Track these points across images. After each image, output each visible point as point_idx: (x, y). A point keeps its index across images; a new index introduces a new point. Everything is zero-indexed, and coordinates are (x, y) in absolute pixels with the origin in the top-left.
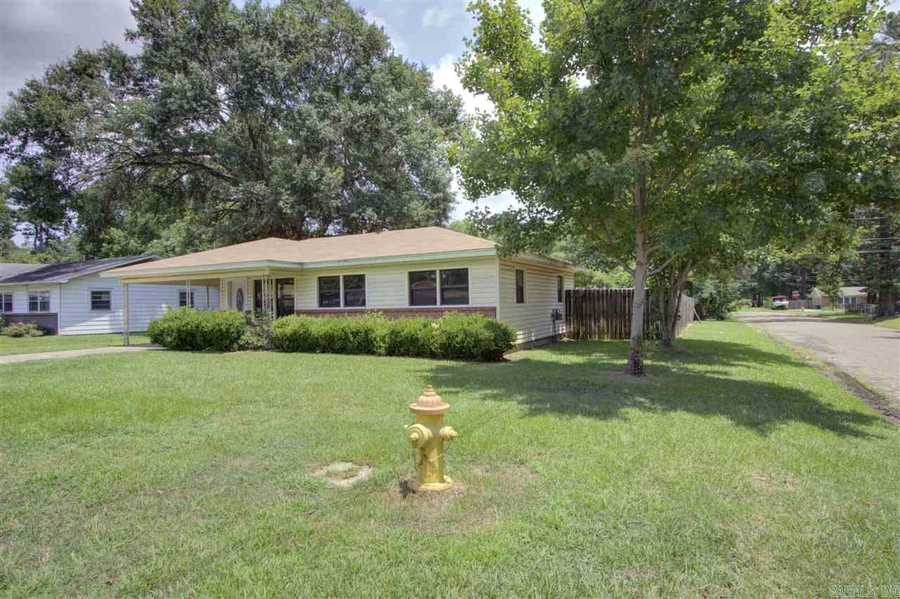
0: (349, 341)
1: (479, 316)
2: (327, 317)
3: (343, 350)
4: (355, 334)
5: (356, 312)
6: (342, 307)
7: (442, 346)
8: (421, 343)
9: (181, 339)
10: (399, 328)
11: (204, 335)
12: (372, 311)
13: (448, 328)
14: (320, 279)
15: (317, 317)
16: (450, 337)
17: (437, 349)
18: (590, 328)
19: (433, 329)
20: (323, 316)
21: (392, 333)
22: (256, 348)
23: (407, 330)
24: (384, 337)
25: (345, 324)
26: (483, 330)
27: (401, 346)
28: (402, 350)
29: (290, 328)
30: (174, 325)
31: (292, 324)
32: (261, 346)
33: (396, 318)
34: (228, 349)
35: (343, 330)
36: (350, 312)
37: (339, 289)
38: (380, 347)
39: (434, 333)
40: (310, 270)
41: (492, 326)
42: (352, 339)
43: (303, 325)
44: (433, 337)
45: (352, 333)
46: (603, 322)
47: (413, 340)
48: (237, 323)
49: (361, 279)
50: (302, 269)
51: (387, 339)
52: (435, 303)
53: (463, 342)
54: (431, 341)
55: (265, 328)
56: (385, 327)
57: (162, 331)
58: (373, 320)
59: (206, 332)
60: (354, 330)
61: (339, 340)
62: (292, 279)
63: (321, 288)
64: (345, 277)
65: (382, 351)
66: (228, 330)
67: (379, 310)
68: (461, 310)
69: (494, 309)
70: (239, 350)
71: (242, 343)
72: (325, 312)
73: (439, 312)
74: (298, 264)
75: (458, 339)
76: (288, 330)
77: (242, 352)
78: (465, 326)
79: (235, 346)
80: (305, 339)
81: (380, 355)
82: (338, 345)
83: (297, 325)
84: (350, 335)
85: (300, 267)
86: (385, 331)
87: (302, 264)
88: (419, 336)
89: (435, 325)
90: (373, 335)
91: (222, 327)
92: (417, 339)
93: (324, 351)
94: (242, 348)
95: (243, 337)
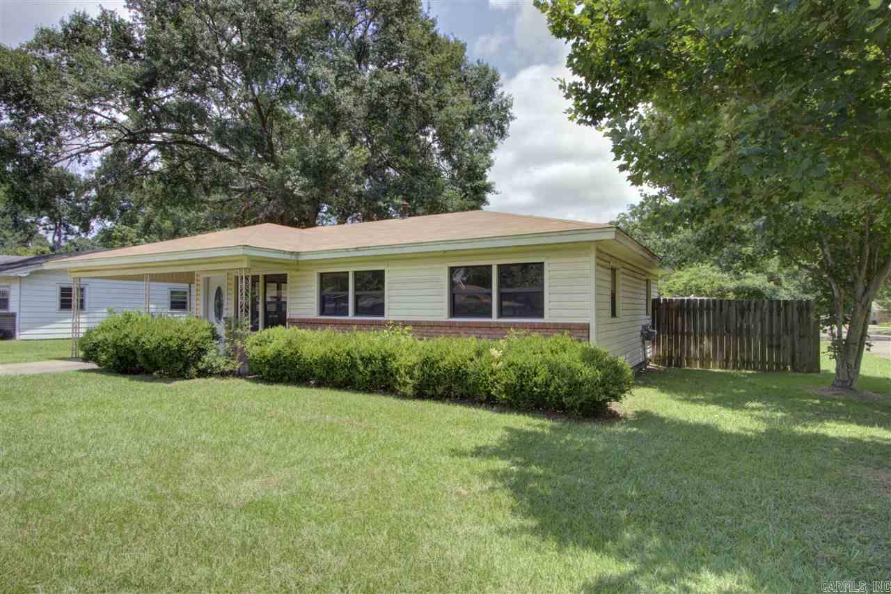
0: (358, 371)
1: (565, 339)
2: (328, 329)
3: (347, 384)
4: (368, 360)
5: (371, 324)
6: (351, 316)
7: (508, 388)
8: (471, 380)
9: (119, 358)
10: (436, 355)
11: (146, 355)
12: (395, 323)
13: (519, 360)
14: (322, 275)
15: (314, 329)
16: (524, 375)
17: (500, 393)
18: (689, 352)
19: (492, 360)
20: (323, 329)
21: (425, 362)
22: (223, 374)
23: (449, 359)
24: (412, 368)
25: (352, 344)
26: (579, 365)
27: (439, 383)
28: (440, 390)
29: (272, 346)
30: (110, 336)
31: (276, 339)
32: (231, 371)
33: (430, 336)
34: (181, 375)
35: (348, 354)
36: (362, 325)
37: (347, 290)
38: (405, 384)
39: (494, 365)
40: (310, 263)
41: (591, 357)
42: (361, 368)
43: (290, 343)
44: (492, 373)
45: (362, 359)
46: (707, 344)
47: (459, 375)
48: (196, 338)
49: (379, 276)
50: (297, 262)
51: (416, 373)
52: (489, 315)
53: (547, 385)
54: (491, 379)
55: (239, 343)
56: (414, 352)
57: (96, 345)
58: (394, 338)
59: (147, 349)
60: (365, 354)
61: (342, 368)
62: (285, 276)
63: (322, 288)
64: (356, 273)
65: (409, 390)
66: (180, 347)
67: (405, 324)
68: (533, 328)
69: (585, 328)
70: (198, 376)
71: (201, 366)
72: (327, 323)
73: (499, 331)
74: (292, 253)
75: (539, 379)
76: (269, 350)
77: (202, 380)
78: (549, 356)
79: (193, 370)
80: (293, 364)
81: (404, 396)
82: (341, 376)
83: (283, 342)
84: (359, 362)
85: (293, 258)
86: (414, 359)
87: (298, 254)
88: (471, 370)
89: (495, 353)
90: (395, 365)
91: (171, 343)
92: (466, 374)
93: (319, 385)
94: (203, 374)
95: (206, 358)
